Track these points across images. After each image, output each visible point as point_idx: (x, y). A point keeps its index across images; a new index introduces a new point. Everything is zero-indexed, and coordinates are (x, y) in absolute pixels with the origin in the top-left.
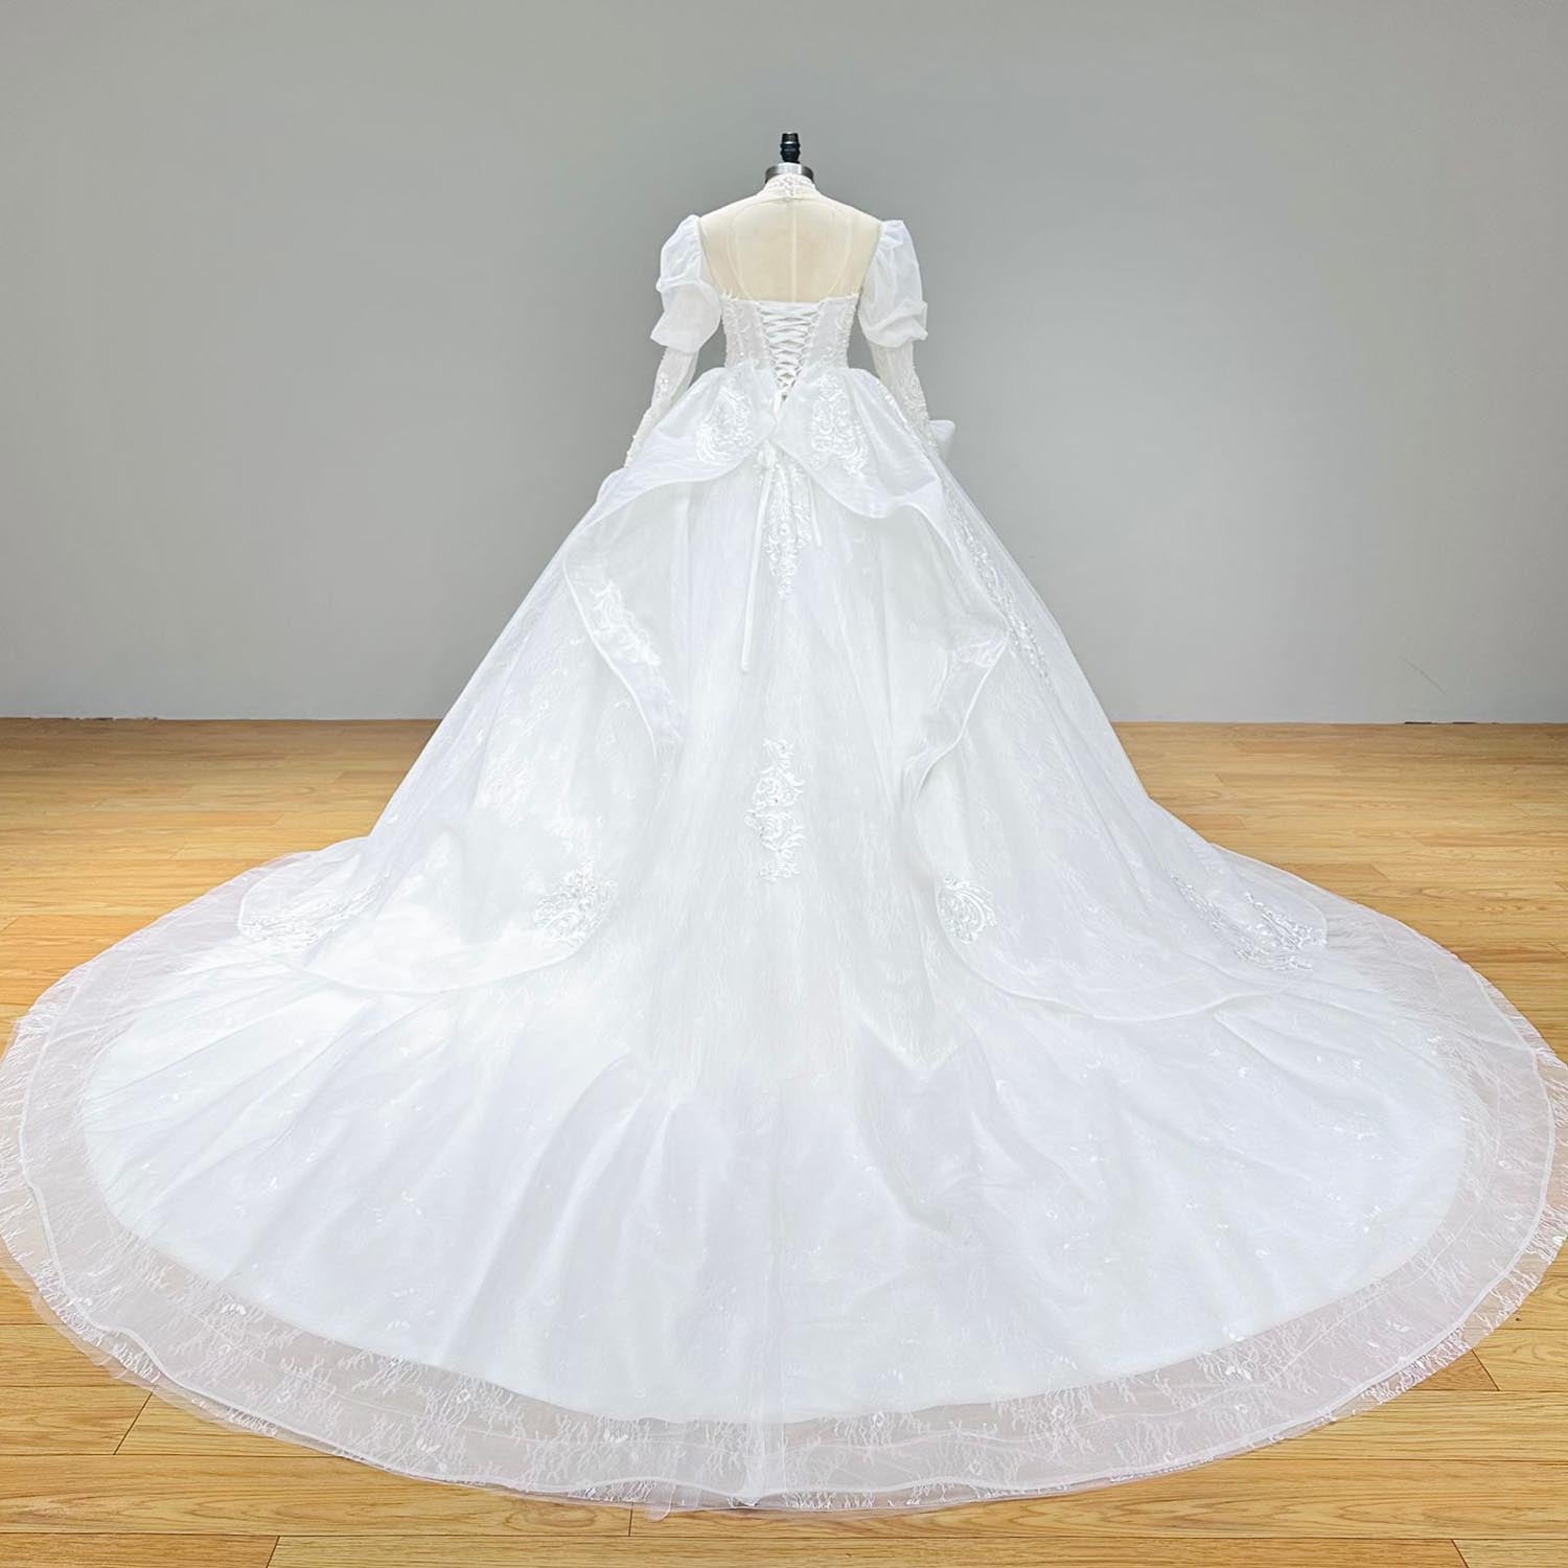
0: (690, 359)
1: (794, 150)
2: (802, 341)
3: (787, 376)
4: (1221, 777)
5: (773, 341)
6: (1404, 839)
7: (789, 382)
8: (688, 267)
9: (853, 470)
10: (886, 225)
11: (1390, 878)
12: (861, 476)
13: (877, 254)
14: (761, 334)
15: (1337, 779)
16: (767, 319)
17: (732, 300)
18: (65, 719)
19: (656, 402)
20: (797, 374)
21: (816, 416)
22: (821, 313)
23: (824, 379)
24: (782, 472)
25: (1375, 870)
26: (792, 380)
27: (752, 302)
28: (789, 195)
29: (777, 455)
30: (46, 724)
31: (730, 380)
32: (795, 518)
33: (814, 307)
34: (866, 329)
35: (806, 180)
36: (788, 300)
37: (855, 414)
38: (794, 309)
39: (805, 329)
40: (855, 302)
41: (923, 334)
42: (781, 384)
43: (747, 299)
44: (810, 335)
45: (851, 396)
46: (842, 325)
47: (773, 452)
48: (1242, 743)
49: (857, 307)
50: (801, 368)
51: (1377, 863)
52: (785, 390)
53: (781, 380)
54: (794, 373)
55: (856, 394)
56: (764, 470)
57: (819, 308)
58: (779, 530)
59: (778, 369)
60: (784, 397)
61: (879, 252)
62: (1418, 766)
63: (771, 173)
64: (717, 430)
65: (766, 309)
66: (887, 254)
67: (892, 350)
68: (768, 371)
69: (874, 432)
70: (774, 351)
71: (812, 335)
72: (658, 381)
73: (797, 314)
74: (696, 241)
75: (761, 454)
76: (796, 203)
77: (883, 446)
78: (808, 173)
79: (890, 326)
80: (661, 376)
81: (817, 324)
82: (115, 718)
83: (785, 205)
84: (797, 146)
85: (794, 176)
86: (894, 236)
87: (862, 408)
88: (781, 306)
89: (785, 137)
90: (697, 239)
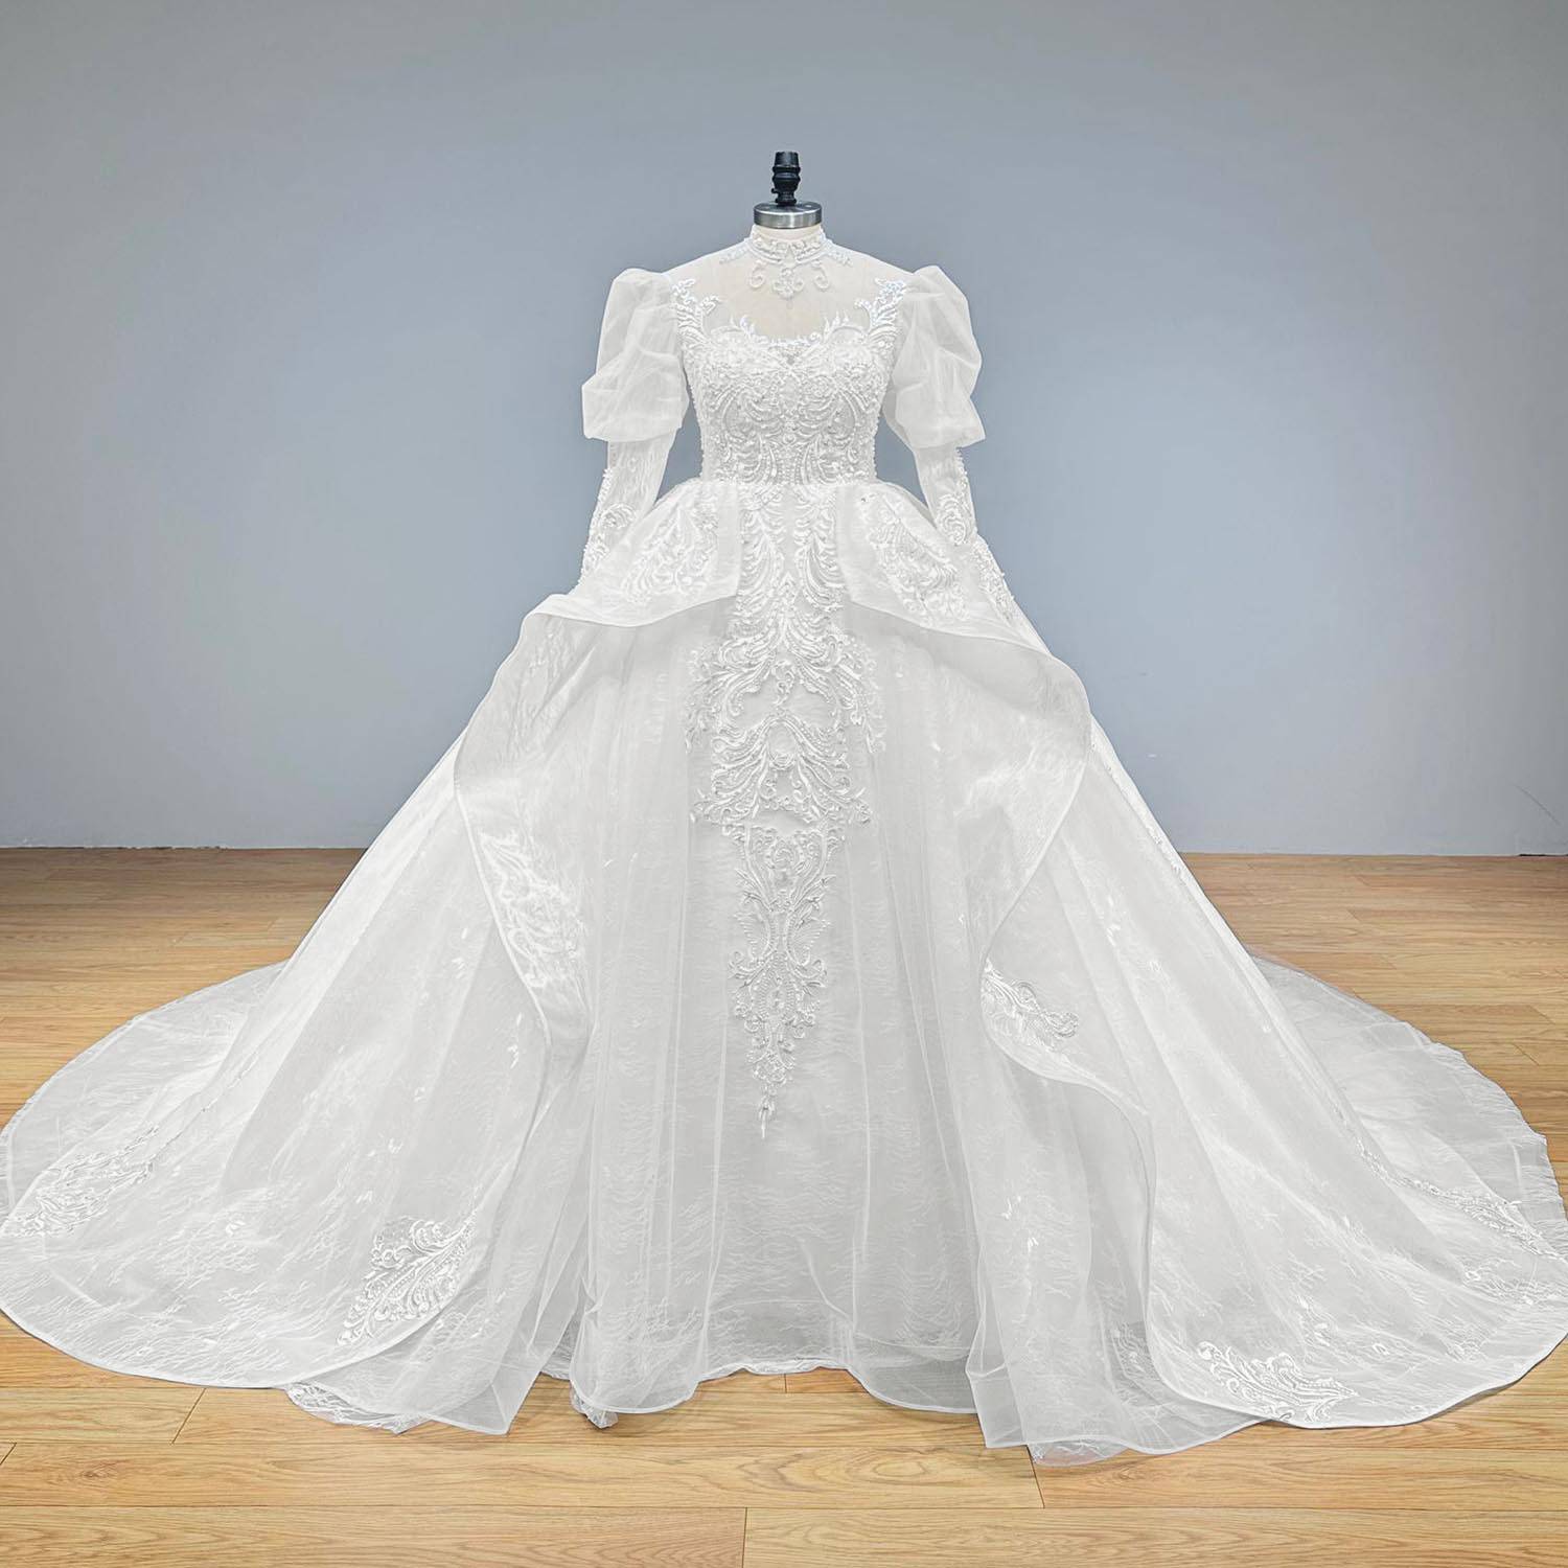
4: (1353, 912)
6: (1554, 978)
11: (1554, 1021)
15: (1469, 915)
18: (120, 848)
25: (1535, 1011)
30: (101, 853)
48: (1364, 876)
51: (1536, 1004)
62: (1548, 901)
82: (174, 847)
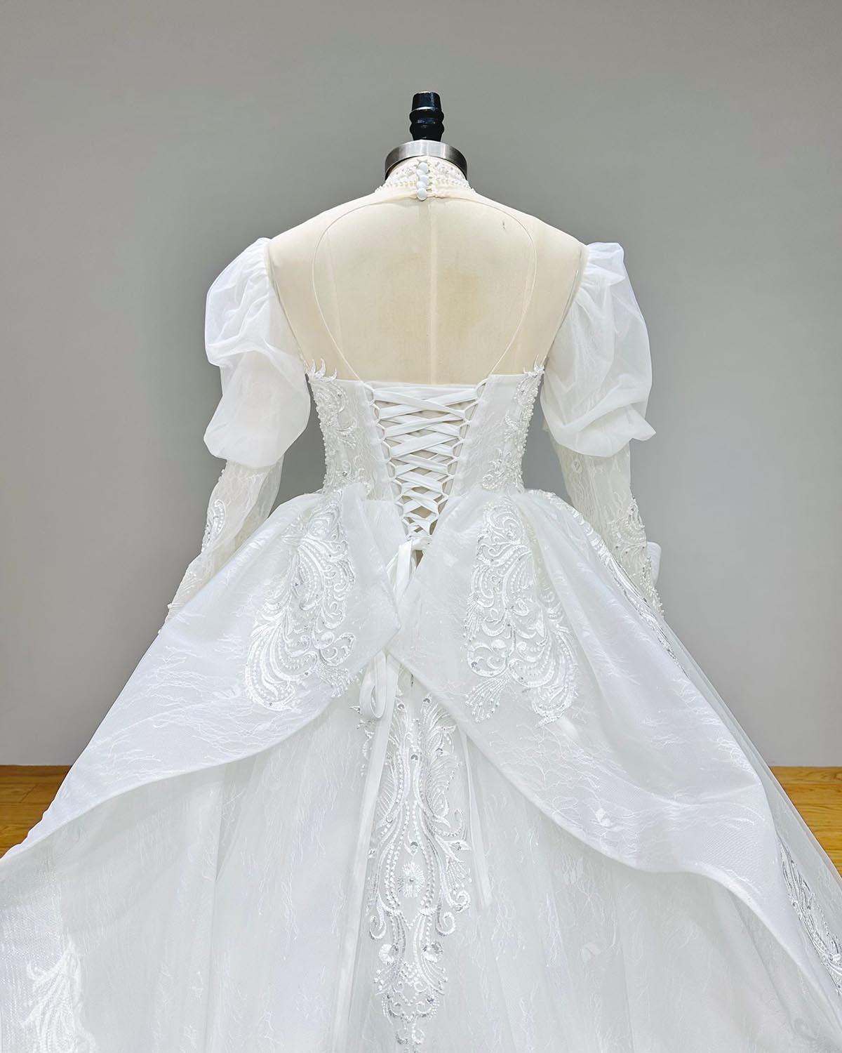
0: (262, 477)
1: (432, 121)
2: (447, 450)
3: (423, 512)
5: (397, 451)
7: (426, 524)
8: (248, 320)
9: (551, 716)
10: (594, 251)
12: (568, 726)
13: (578, 296)
14: (377, 440)
16: (386, 412)
17: (327, 379)
19: (208, 546)
20: (440, 508)
21: (476, 597)
22: (482, 402)
23: (489, 520)
24: (409, 723)
26: (431, 519)
27: (360, 383)
28: (422, 190)
29: (400, 684)
31: (322, 522)
32: (434, 850)
33: (467, 392)
34: (557, 426)
35: (455, 170)
36: (423, 378)
37: (545, 585)
38: (435, 394)
39: (453, 429)
40: (537, 381)
41: (645, 431)
42: (412, 528)
43: (351, 378)
44: (462, 441)
45: (537, 551)
46: (516, 420)
47: (392, 675)
49: (540, 388)
50: (446, 497)
52: (416, 542)
53: (411, 521)
54: (433, 507)
55: (545, 548)
56: (372, 721)
57: (479, 392)
58: (400, 881)
59: (406, 499)
60: (418, 555)
61: (582, 294)
63: (393, 160)
64: (292, 621)
65: (381, 394)
66: (598, 299)
67: (598, 461)
68: (388, 505)
69: (588, 634)
70: (400, 469)
71: (466, 441)
72: (211, 514)
73: (437, 403)
74: (263, 276)
75: (368, 682)
76: (434, 204)
77: (612, 669)
78: (459, 160)
79: (594, 425)
80: (217, 506)
81: (474, 422)
83: (416, 208)
84: (439, 115)
85: (433, 161)
86: (607, 264)
87: (560, 578)
88: (410, 392)
89: (419, 99)
90: (265, 272)
